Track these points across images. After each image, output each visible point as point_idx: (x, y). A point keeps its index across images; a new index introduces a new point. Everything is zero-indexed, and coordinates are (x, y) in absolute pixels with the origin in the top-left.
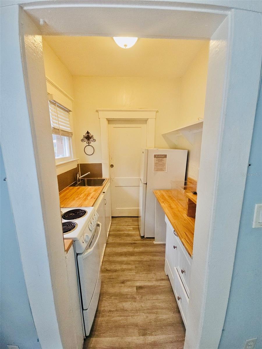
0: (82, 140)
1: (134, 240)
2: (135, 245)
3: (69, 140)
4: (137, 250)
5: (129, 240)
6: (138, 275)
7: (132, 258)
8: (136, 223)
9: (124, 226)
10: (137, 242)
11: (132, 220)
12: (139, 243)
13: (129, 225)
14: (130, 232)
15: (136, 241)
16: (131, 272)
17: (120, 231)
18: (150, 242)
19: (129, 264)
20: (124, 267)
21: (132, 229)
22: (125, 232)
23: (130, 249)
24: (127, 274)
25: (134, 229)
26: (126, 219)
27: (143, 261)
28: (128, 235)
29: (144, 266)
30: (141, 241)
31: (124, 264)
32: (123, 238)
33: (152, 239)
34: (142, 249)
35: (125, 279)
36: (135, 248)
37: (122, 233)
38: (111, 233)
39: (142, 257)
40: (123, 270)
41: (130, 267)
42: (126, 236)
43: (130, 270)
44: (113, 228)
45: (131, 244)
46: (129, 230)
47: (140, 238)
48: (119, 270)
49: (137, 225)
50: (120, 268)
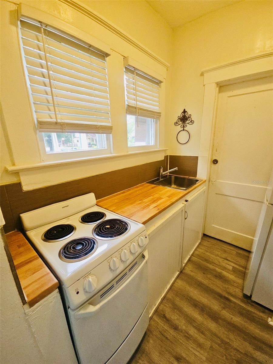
0: (176, 124)
1: (229, 294)
2: (227, 302)
3: (156, 123)
4: (226, 314)
5: (217, 286)
7: (212, 325)
8: (243, 262)
9: (218, 255)
10: (232, 299)
11: (237, 252)
12: (235, 303)
13: (228, 260)
14: (225, 273)
15: (232, 296)
16: (199, 349)
17: (208, 263)
18: (261, 314)
19: (202, 333)
20: (192, 331)
21: (231, 268)
22: (217, 269)
23: (215, 306)
24: (190, 348)
25: (234, 270)
26: (226, 247)
27: (230, 345)
28: (220, 277)
29: (229, 357)
30: (242, 301)
31: (194, 327)
32: (209, 276)
33: (267, 311)
34: (237, 320)
35: (184, 355)
36: (224, 308)
37: (211, 266)
38: (194, 259)
39: (232, 337)
40: (188, 337)
41: (201, 339)
42: (216, 276)
43: (200, 345)
44: (199, 251)
45: (221, 296)
46: (225, 269)
47: (240, 295)
49: (243, 265)
50: (184, 327)
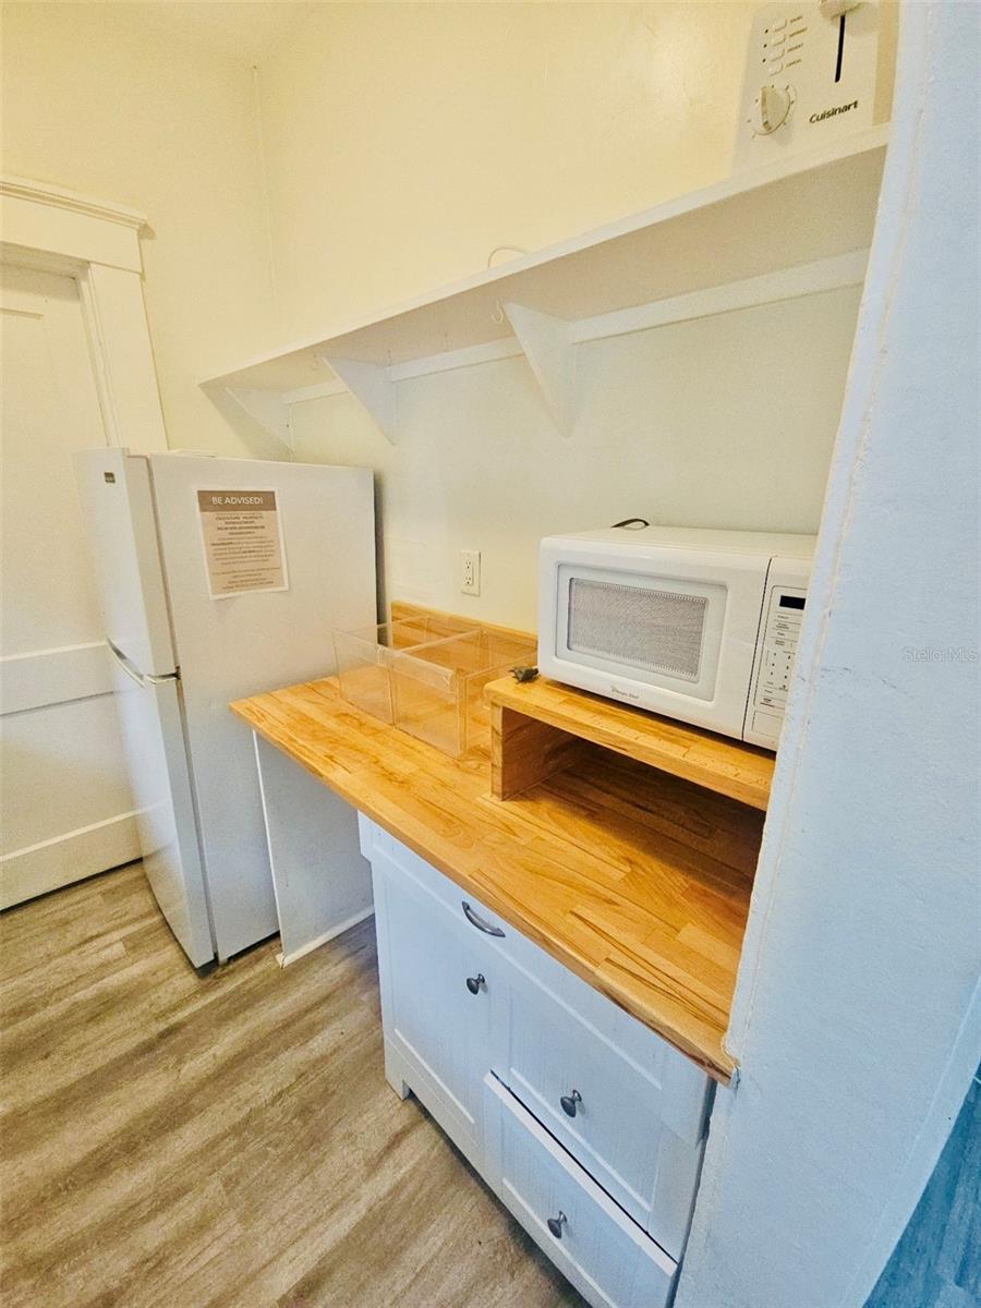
1: (163, 1015)
2: (175, 1039)
4: (198, 1065)
5: (121, 1034)
6: (260, 1226)
7: (188, 1138)
8: (139, 902)
9: (50, 957)
10: (180, 1016)
11: (103, 894)
12: (194, 1017)
13: (92, 938)
14: (113, 981)
15: (174, 1009)
16: (208, 1237)
17: (35, 1011)
18: (259, 968)
19: (182, 1192)
20: (152, 1236)
21: (119, 949)
22: (80, 996)
23: (152, 1089)
24: (190, 1271)
25: (134, 945)
26: (58, 907)
27: (258, 1111)
28: (108, 1004)
29: (276, 1136)
30: (204, 991)
31: (147, 1219)
32: (72, 1042)
33: (262, 949)
34: (227, 1041)
36: (180, 1061)
37: (52, 1012)
39: (244, 1090)
40: (155, 1264)
41: (188, 1210)
42: (94, 1018)
43: (202, 1226)
45: (147, 1048)
46: (105, 966)
47: (189, 981)
48: (129, 1284)
49: (146, 910)
50: (125, 1264)
